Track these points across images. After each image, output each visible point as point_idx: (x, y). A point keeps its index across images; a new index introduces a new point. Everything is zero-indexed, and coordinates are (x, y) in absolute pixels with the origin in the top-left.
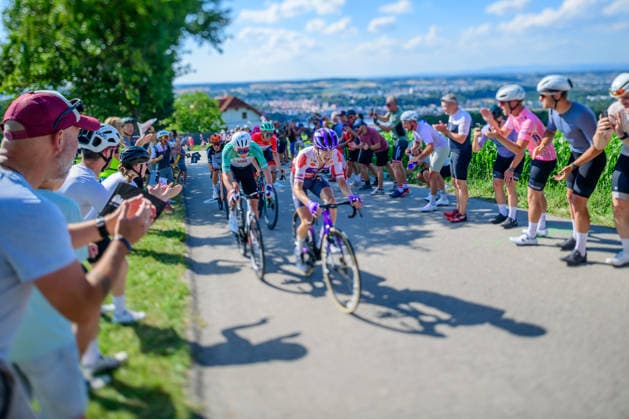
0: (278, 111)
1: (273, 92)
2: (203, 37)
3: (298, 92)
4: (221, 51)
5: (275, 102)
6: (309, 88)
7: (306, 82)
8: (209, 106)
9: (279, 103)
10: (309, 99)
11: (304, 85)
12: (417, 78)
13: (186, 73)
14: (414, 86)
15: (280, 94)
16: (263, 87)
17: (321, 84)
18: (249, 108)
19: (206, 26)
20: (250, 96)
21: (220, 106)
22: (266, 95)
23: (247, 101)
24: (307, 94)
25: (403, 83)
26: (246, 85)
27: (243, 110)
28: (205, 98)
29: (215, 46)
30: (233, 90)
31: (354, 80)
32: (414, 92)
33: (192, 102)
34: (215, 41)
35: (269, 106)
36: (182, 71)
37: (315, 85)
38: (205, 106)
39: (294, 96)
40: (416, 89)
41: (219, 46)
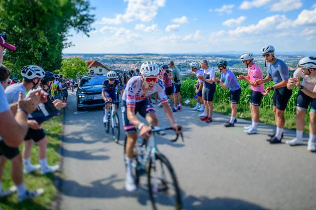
0: (118, 69)
1: (116, 59)
2: (79, 28)
3: (129, 59)
4: (88, 36)
5: (117, 64)
6: (135, 58)
7: (134, 55)
8: (82, 65)
9: (119, 65)
10: (135, 63)
11: (132, 57)
12: (188, 55)
13: (70, 46)
14: (187, 59)
15: (120, 61)
16: (111, 57)
17: (141, 56)
18: (103, 67)
19: (80, 23)
20: (104, 61)
21: (88, 65)
22: (113, 61)
23: (102, 63)
24: (134, 61)
25: (181, 57)
26: (103, 55)
27: (100, 68)
28: (80, 60)
29: (86, 33)
30: (95, 58)
31: (158, 55)
32: (187, 62)
33: (73, 63)
34: (86, 31)
35: (114, 66)
36: (67, 45)
37: (138, 56)
38: (80, 64)
39: (126, 62)
40: (187, 60)
41: (88, 33)
